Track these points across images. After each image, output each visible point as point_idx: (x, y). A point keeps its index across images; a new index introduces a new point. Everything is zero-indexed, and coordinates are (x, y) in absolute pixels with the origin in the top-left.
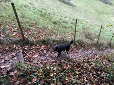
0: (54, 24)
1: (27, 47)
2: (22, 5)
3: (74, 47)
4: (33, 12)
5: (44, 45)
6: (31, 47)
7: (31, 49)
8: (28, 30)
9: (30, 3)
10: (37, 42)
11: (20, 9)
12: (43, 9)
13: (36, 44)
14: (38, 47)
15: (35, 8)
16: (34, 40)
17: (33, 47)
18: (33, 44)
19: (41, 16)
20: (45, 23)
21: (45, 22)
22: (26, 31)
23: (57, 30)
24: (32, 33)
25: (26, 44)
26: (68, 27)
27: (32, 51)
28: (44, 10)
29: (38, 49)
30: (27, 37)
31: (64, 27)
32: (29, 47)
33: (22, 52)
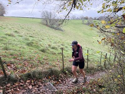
0: (42, 52)
1: (9, 85)
2: (6, 34)
3: (63, 76)
4: (18, 41)
5: (29, 80)
6: (14, 84)
7: (14, 87)
8: (11, 64)
9: (16, 32)
10: (21, 77)
11: (3, 40)
12: (31, 36)
13: (20, 80)
14: (22, 83)
15: (21, 36)
16: (18, 76)
17: (17, 85)
18: (17, 81)
19: (28, 44)
20: (32, 53)
21: (32, 51)
22: (9, 66)
23: (45, 59)
24: (15, 67)
25: (8, 82)
26: (58, 54)
27: (15, 89)
28: (31, 38)
29: (22, 85)
30: (10, 73)
31: (53, 54)
32: (11, 85)
33: (3, 92)
